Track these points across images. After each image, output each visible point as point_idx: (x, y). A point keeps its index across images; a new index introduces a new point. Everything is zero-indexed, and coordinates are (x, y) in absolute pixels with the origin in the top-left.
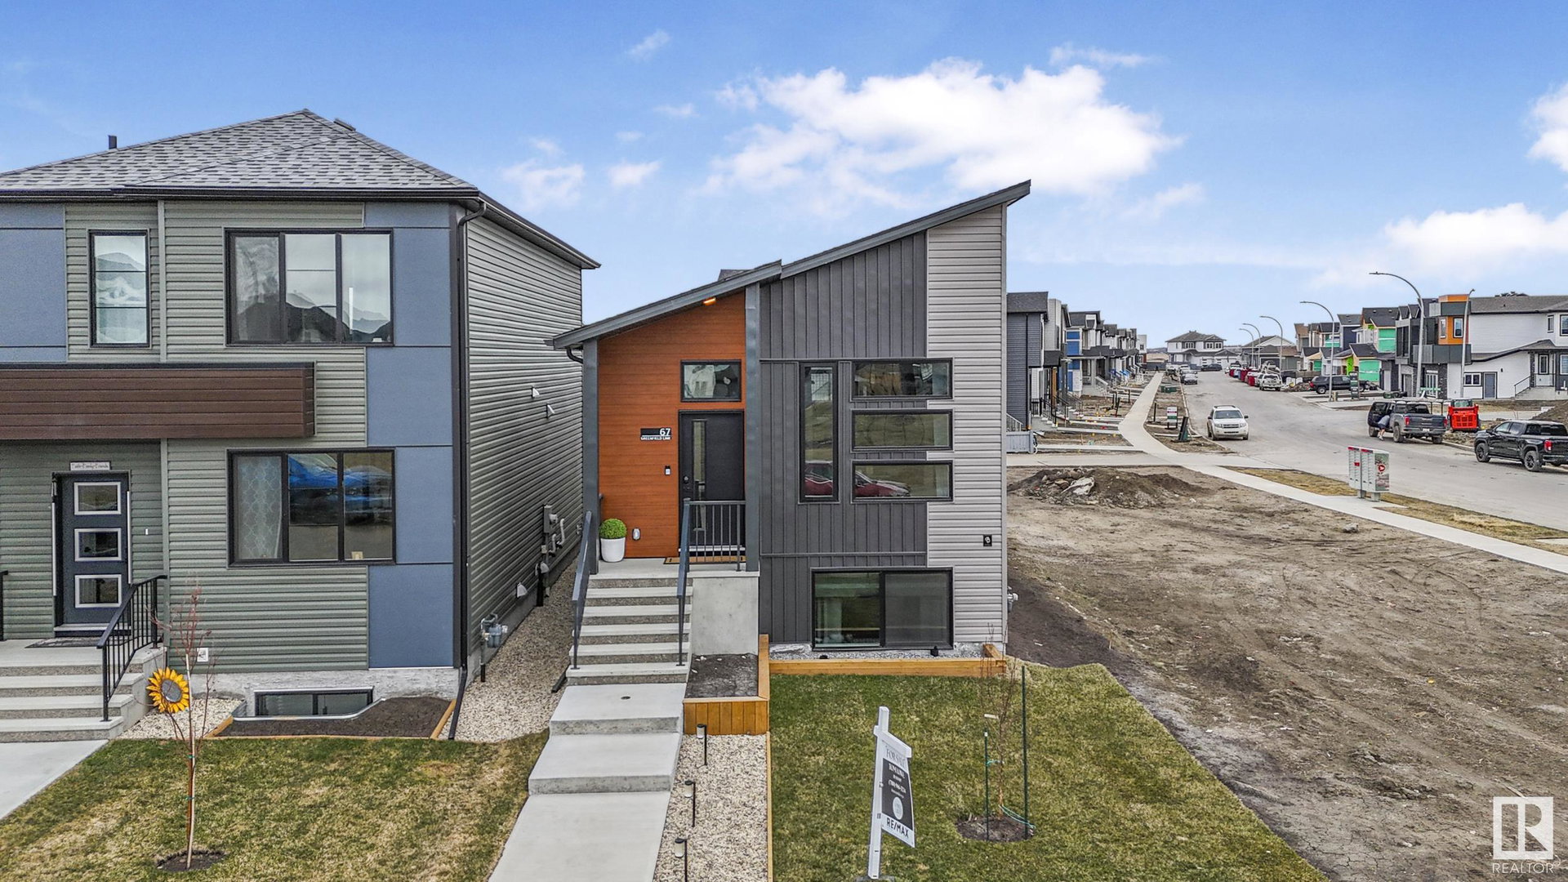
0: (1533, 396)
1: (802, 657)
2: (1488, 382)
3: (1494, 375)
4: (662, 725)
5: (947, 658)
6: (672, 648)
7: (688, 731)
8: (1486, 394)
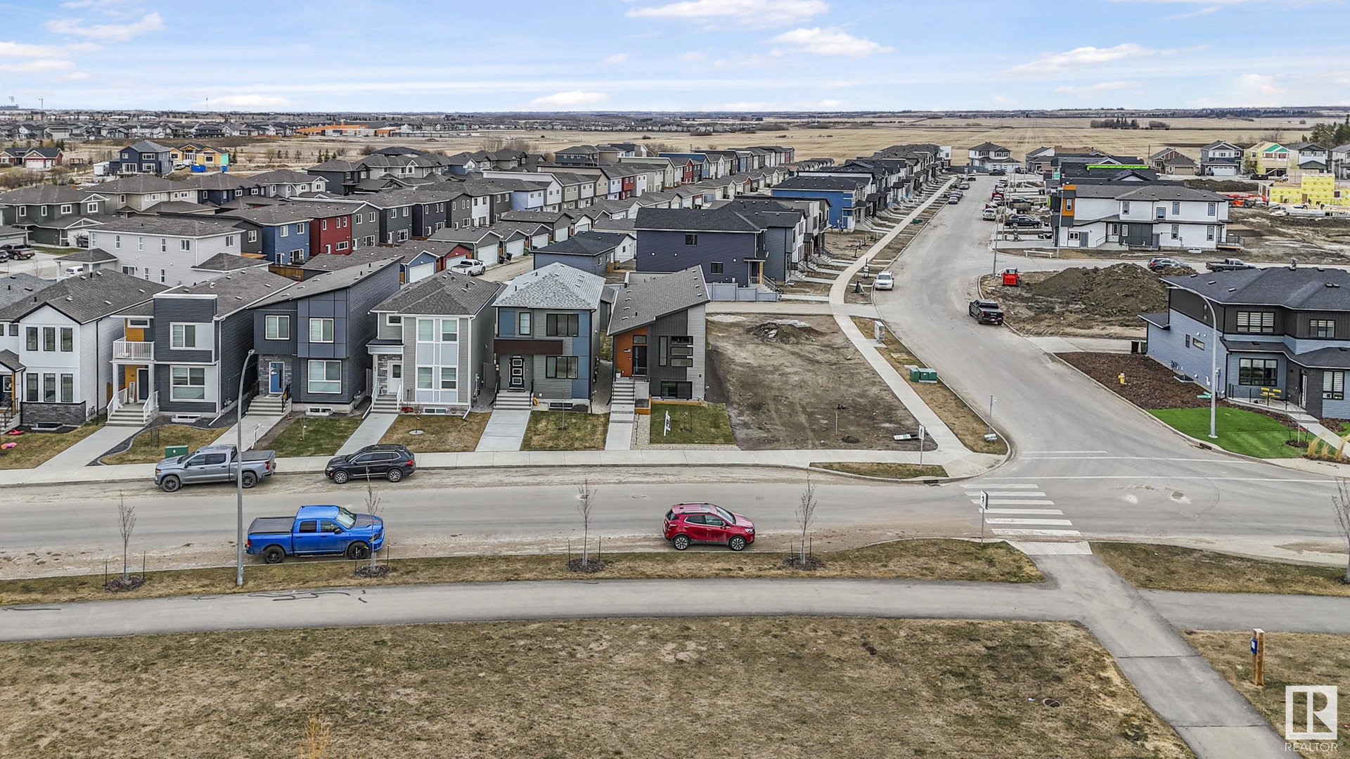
0: (1108, 247)
1: (659, 400)
2: (1084, 238)
3: (1086, 234)
4: (631, 412)
5: (690, 401)
6: (632, 398)
7: (636, 414)
8: (1082, 245)
